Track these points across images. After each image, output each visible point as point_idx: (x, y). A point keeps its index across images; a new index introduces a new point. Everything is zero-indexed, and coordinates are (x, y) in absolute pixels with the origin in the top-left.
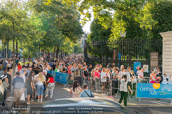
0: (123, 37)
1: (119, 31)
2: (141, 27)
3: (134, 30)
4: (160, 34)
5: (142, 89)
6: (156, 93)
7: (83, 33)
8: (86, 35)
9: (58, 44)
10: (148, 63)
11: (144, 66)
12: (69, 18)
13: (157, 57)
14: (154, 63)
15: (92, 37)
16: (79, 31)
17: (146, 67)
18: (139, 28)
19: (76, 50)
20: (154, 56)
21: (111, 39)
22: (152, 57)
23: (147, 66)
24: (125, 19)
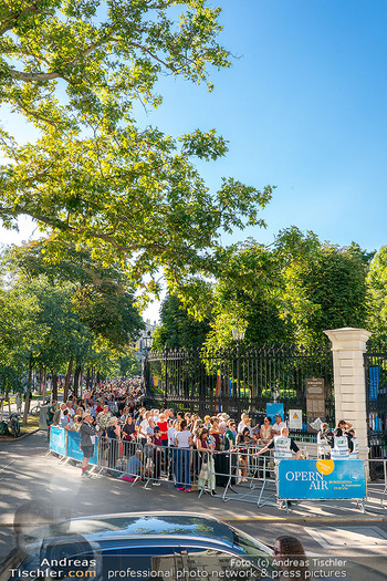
0: (238, 341)
1: (228, 328)
2: (281, 316)
3: (264, 322)
4: (327, 332)
5: (290, 476)
6: (324, 486)
7: (143, 327)
8: (149, 333)
9: (79, 354)
10: (300, 403)
11: (291, 412)
12: (109, 290)
13: (320, 390)
14: (316, 405)
15: (164, 337)
16: (133, 322)
17: (296, 416)
18: (275, 319)
20: (314, 386)
21: (209, 343)
22: (310, 390)
23: (299, 412)
24: (242, 297)
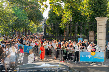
0: (70, 21)
1: (67, 17)
2: (82, 14)
3: (77, 16)
4: (95, 18)
5: (83, 56)
6: (92, 58)
7: (43, 18)
8: (45, 20)
10: (87, 38)
12: (33, 8)
13: (93, 34)
14: (91, 38)
15: (49, 21)
16: (40, 17)
19: (39, 30)
20: (91, 33)
21: (62, 22)
22: (90, 34)
23: (87, 40)
24: (71, 8)
